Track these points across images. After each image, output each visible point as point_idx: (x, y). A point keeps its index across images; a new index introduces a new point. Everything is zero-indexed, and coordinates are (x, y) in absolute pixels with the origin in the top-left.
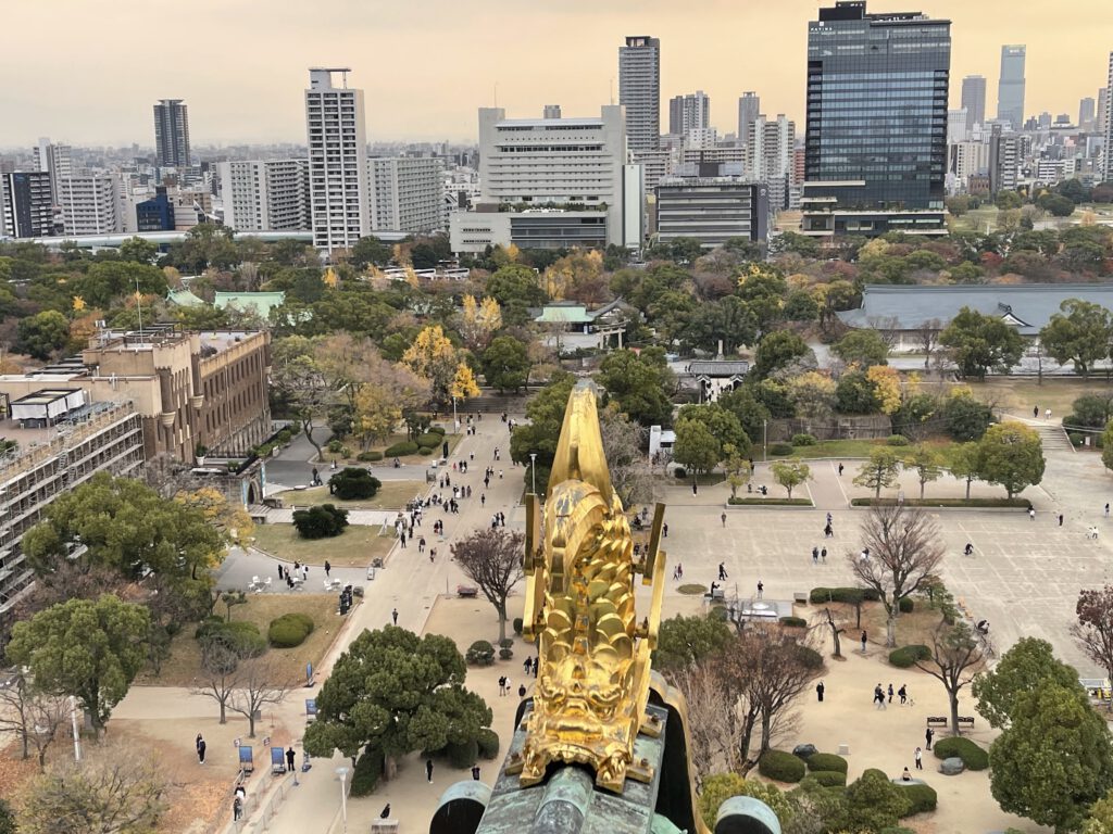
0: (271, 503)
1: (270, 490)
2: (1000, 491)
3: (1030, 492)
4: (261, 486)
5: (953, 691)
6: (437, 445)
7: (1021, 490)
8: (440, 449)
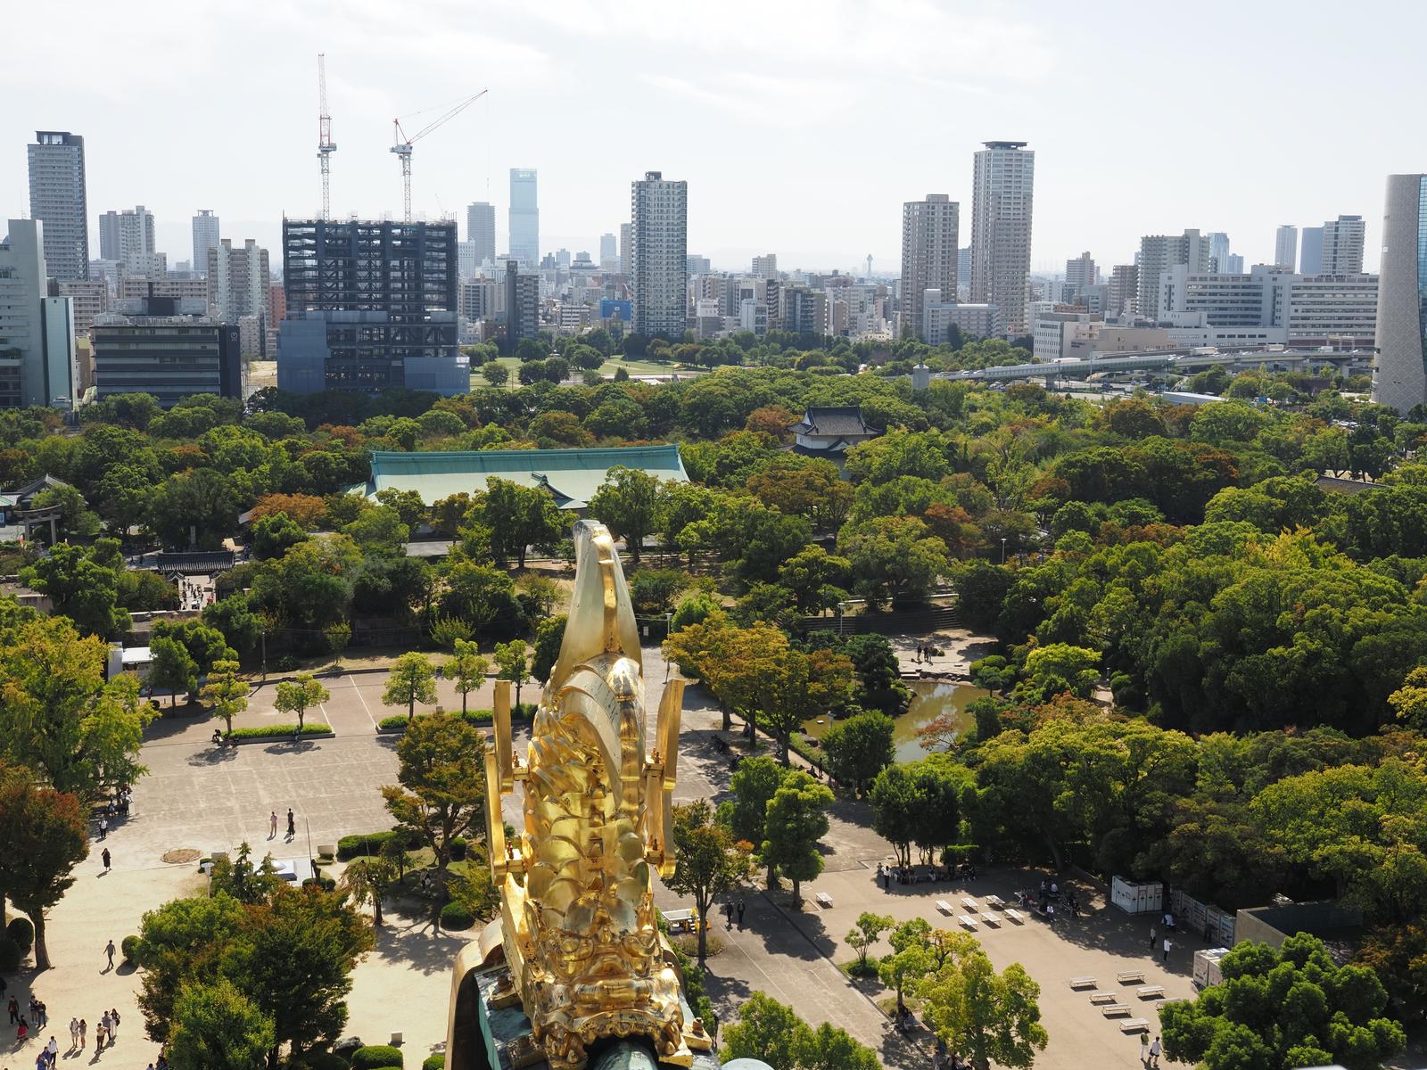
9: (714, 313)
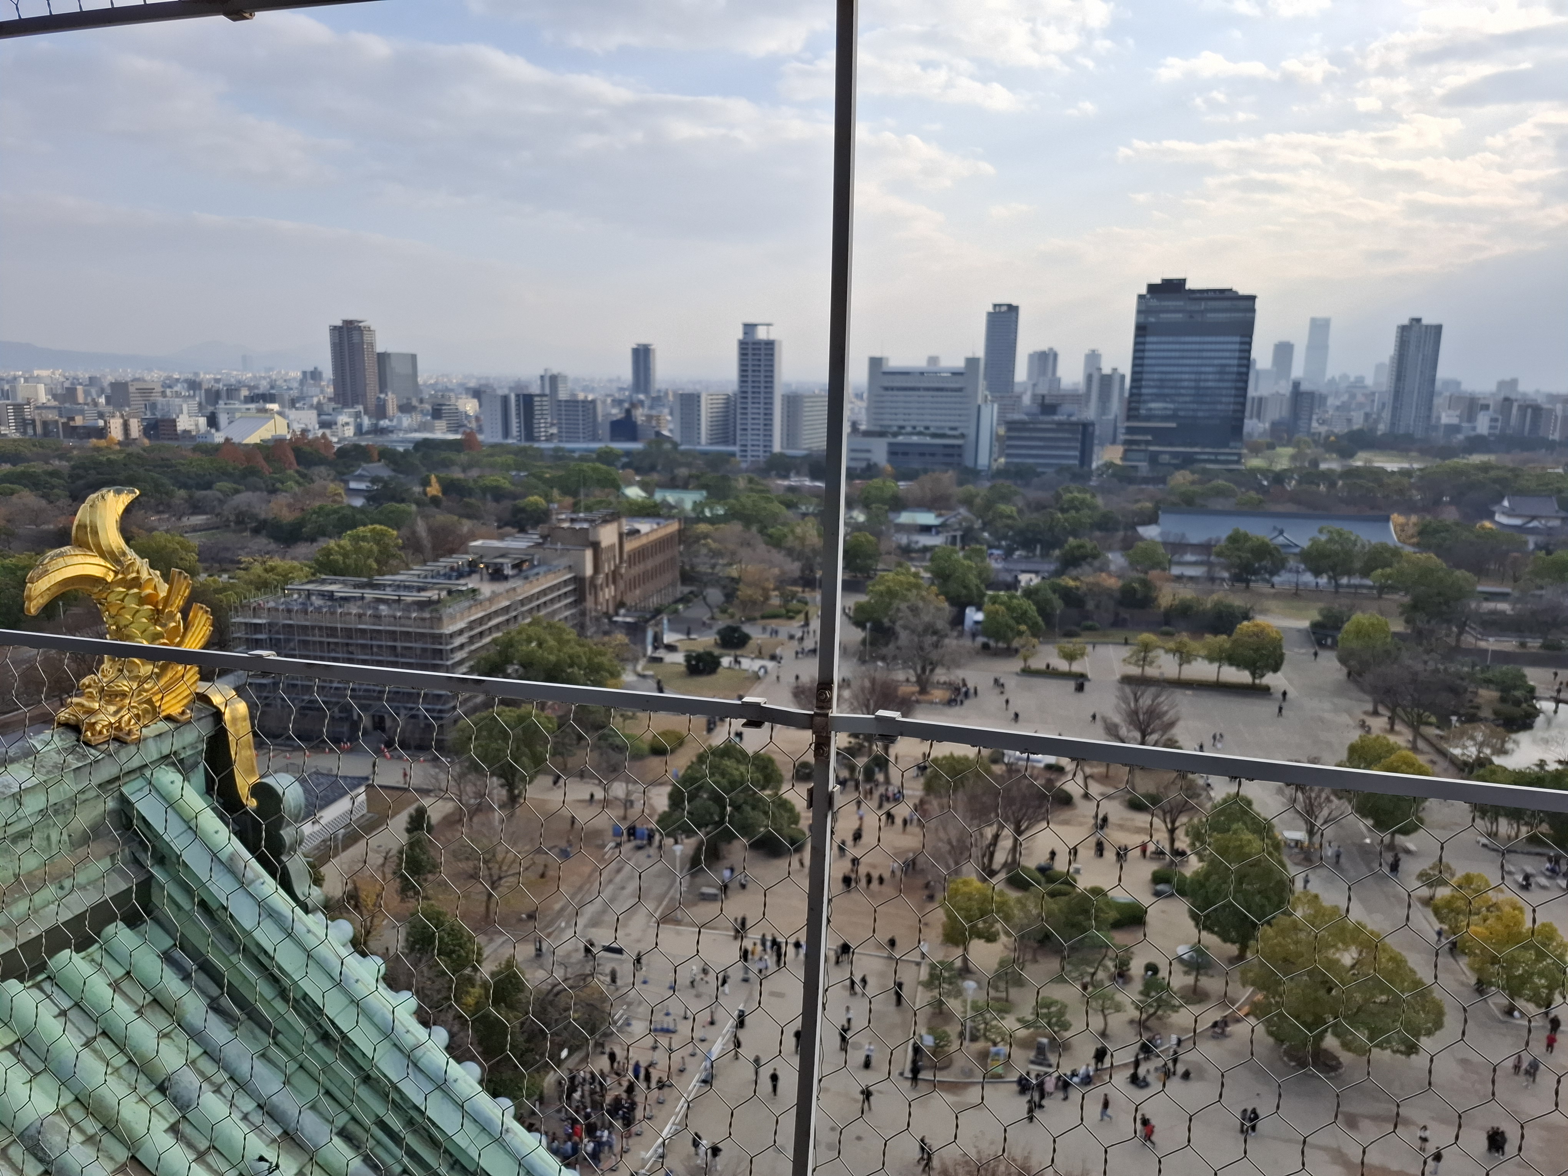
0: (671, 648)
1: (669, 638)
2: (1244, 677)
3: (1269, 679)
4: (662, 634)
5: (1172, 831)
6: (799, 612)
7: (1262, 676)
8: (802, 616)
9: (1455, 421)
